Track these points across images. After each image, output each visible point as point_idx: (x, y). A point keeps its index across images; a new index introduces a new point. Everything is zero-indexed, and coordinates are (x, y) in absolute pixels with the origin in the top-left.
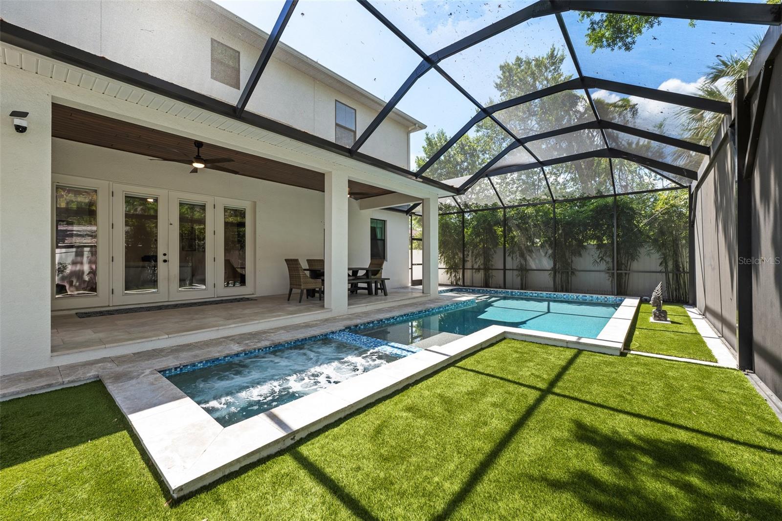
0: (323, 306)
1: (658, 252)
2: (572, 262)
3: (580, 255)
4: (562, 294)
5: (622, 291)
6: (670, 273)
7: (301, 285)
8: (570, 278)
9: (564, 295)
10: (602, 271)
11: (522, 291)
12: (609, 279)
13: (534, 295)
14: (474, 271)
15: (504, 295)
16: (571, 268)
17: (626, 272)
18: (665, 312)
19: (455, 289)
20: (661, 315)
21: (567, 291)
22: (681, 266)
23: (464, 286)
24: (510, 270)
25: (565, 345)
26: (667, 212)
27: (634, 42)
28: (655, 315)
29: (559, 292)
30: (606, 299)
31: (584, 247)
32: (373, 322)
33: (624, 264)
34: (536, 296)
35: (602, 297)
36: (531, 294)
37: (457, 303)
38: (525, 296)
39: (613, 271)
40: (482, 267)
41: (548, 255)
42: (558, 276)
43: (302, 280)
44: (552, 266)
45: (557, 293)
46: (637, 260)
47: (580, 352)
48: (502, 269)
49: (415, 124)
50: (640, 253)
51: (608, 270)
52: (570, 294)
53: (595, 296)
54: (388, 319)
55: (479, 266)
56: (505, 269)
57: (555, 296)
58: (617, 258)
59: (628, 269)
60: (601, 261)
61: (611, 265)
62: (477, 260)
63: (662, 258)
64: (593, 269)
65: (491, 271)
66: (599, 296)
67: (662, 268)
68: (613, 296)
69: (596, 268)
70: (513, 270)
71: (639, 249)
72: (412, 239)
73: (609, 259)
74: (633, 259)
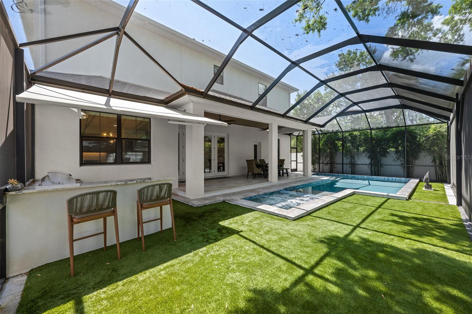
0: (268, 181)
1: (430, 155)
2: (381, 160)
3: (386, 157)
4: (376, 177)
5: (409, 175)
6: (437, 166)
7: (254, 171)
8: (380, 169)
9: (377, 177)
10: (398, 165)
11: (353, 175)
12: (402, 169)
13: (360, 177)
14: (324, 164)
15: (342, 177)
16: (381, 163)
17: (412, 166)
18: (431, 185)
19: (315, 174)
20: (429, 187)
21: (378, 175)
22: (444, 163)
23: (320, 172)
24: (345, 164)
25: (382, 196)
26: (436, 134)
27: (415, 58)
28: (425, 186)
29: (373, 176)
30: (400, 180)
31: (388, 152)
32: (292, 187)
33: (411, 162)
34: (361, 178)
35: (398, 179)
36: (358, 177)
37: (323, 180)
38: (355, 178)
39: (404, 165)
40: (329, 162)
41: (367, 157)
42: (373, 168)
43: (255, 169)
44: (370, 162)
45: (373, 177)
46: (418, 159)
47: (389, 199)
48: (341, 164)
49: (293, 89)
50: (420, 155)
51: (402, 164)
52: (380, 177)
53: (394, 178)
54: (297, 186)
55: (327, 162)
56: (343, 164)
57: (372, 178)
58: (407, 159)
59: (413, 164)
60: (397, 160)
61: (403, 162)
62: (326, 159)
63: (433, 158)
64: (393, 164)
65: (334, 164)
66: (397, 178)
67: (433, 164)
68: (404, 178)
69: (395, 163)
70: (347, 164)
71: (419, 154)
72: (291, 148)
73: (402, 159)
74: (416, 159)
